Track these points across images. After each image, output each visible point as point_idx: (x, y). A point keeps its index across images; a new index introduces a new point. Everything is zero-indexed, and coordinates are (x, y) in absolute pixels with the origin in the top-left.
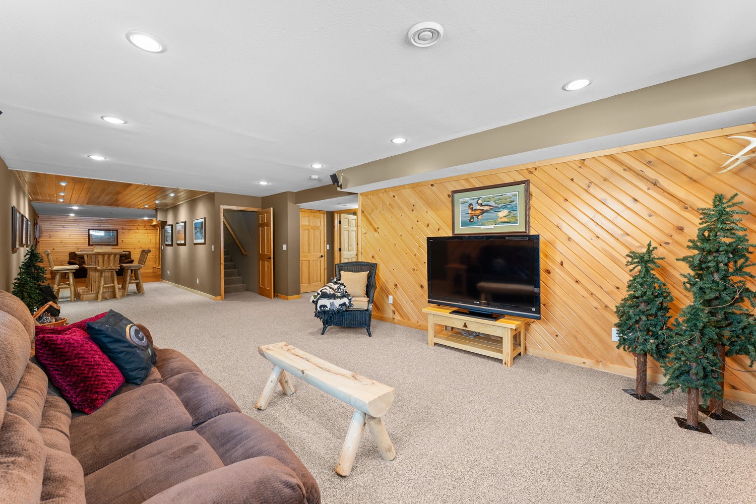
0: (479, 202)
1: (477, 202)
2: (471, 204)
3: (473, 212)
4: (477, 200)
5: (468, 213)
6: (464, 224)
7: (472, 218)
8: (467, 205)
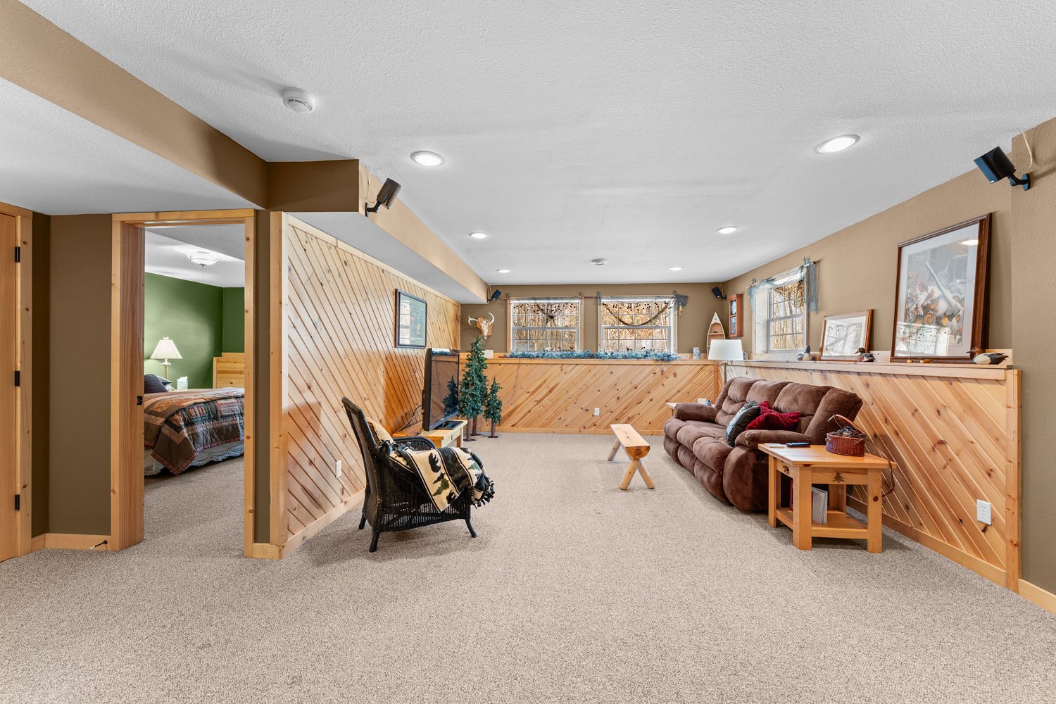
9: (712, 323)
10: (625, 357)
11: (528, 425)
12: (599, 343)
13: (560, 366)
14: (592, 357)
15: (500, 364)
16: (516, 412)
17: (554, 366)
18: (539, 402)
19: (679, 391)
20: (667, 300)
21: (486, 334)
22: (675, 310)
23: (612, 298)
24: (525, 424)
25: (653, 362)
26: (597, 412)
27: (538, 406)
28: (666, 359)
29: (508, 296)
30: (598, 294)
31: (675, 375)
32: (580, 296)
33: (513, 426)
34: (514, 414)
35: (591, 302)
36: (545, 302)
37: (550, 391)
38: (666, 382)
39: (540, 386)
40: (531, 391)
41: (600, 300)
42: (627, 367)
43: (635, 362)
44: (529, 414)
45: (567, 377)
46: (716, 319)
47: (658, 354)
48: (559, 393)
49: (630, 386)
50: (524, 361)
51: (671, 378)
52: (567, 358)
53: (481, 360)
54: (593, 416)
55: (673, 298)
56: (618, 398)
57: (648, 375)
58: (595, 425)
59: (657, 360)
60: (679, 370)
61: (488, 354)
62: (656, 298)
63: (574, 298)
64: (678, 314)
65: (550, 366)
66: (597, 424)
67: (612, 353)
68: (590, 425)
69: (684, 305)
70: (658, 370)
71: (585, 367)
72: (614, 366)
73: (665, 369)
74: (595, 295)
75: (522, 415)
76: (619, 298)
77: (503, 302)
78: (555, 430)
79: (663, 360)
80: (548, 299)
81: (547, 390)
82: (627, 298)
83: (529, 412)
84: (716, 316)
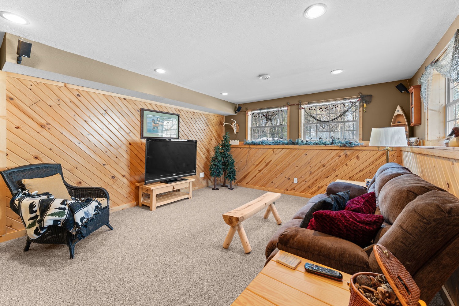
0: (158, 119)
1: (157, 119)
2: (154, 120)
3: (155, 125)
4: (157, 118)
5: (152, 125)
6: (149, 131)
7: (154, 128)
8: (152, 119)
9: (395, 114)
10: (317, 144)
11: (255, 184)
12: (299, 135)
13: (272, 149)
14: (293, 144)
15: (240, 148)
16: (248, 176)
17: (269, 149)
18: (260, 171)
19: (361, 171)
20: (353, 101)
21: (235, 131)
22: (360, 107)
23: (309, 103)
24: (253, 183)
25: (338, 148)
26: (296, 180)
27: (260, 173)
28: (348, 145)
29: (247, 110)
30: (299, 102)
31: (358, 158)
32: (288, 105)
33: (247, 184)
34: (247, 177)
35: (294, 108)
36: (266, 111)
37: (267, 165)
38: (350, 163)
39: (261, 162)
40: (256, 164)
41: (301, 106)
42: (317, 151)
43: (324, 147)
44: (255, 178)
45: (277, 157)
46: (399, 111)
47: (342, 141)
48: (272, 166)
49: (320, 164)
50: (252, 146)
51: (355, 160)
52: (278, 144)
53: (229, 146)
54: (293, 183)
55: (358, 98)
56: (310, 173)
57: (334, 157)
58: (294, 189)
59: (341, 146)
60: (361, 155)
61: (234, 143)
62: (343, 99)
63: (283, 106)
64: (363, 110)
65: (266, 149)
66: (296, 188)
67: (307, 141)
68: (290, 189)
69: (368, 103)
70: (342, 153)
71: (288, 151)
72: (308, 150)
73: (348, 153)
74: (297, 103)
75: (252, 177)
76: (313, 103)
77: (244, 113)
78: (269, 189)
79: (345, 146)
80: (268, 108)
81: (265, 164)
82: (320, 102)
83: (255, 176)
84: (399, 108)
